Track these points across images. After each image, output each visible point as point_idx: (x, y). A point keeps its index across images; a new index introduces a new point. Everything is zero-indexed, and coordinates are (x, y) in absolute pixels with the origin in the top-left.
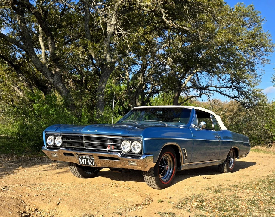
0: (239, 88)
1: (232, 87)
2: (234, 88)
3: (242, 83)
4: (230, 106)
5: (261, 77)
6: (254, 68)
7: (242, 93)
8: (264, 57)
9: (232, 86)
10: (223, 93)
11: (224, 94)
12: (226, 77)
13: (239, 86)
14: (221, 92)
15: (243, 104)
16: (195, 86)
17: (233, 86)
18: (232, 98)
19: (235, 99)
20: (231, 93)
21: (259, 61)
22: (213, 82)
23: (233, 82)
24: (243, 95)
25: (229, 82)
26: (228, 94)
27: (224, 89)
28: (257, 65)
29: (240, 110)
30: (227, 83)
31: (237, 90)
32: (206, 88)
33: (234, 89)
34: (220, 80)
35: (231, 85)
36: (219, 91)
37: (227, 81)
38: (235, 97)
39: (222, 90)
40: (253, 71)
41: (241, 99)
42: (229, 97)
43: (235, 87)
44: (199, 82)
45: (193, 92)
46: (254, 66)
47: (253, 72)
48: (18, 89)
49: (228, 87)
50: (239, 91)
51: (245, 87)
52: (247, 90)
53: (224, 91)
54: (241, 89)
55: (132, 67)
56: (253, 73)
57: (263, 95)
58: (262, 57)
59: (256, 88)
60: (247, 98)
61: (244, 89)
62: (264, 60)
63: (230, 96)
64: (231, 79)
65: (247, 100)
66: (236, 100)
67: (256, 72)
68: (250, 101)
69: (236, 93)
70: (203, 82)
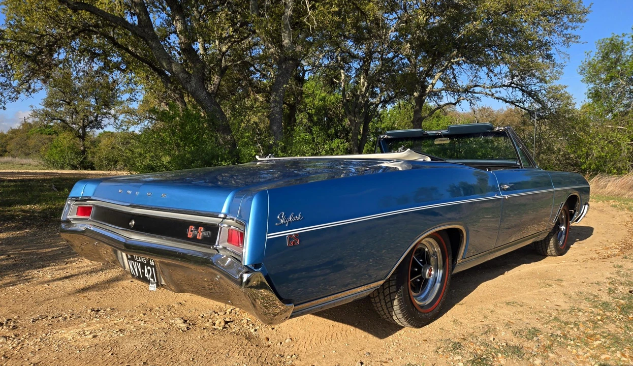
0: (524, 87)
1: (513, 85)
2: (515, 86)
3: (529, 79)
4: (507, 117)
5: (562, 67)
6: (549, 52)
7: (530, 94)
8: (569, 31)
9: (511, 83)
10: (497, 96)
11: (498, 98)
12: (501, 71)
13: (523, 83)
14: (493, 95)
15: (531, 113)
16: (451, 87)
17: (513, 83)
18: (512, 103)
19: (516, 105)
20: (511, 95)
21: (559, 39)
22: (478, 79)
23: (513, 77)
24: (531, 98)
25: (506, 76)
26: (505, 97)
27: (498, 89)
28: (557, 46)
29: (524, 123)
30: (504, 79)
31: (521, 90)
32: (466, 91)
33: (516, 88)
34: (492, 75)
35: (509, 81)
36: (489, 92)
37: (503, 76)
38: (518, 101)
39: (494, 90)
40: (549, 57)
41: (527, 105)
42: (506, 102)
43: (517, 85)
44: (456, 81)
45: (447, 98)
46: (549, 50)
47: (547, 59)
48: (166, 105)
49: (504, 86)
50: (523, 91)
51: (535, 84)
52: (538, 89)
53: (499, 92)
54: (527, 87)
55: (351, 64)
56: (548, 61)
57: (567, 95)
58: (565, 32)
59: (556, 83)
60: (538, 101)
61: (533, 88)
62: (568, 36)
63: (508, 100)
64: (511, 71)
65: (537, 106)
66: (518, 106)
67: (553, 58)
68: (544, 107)
69: (519, 95)
70: (463, 81)
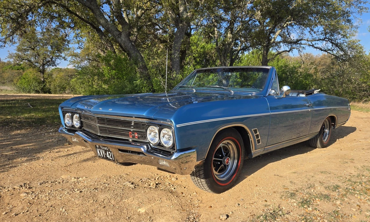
0: (333, 40)
1: (326, 39)
2: (328, 40)
3: (336, 35)
4: (322, 59)
5: (357, 27)
6: (349, 18)
7: (337, 45)
8: (362, 5)
9: (325, 38)
10: (316, 46)
11: (316, 48)
12: (318, 30)
13: (333, 38)
14: (313, 46)
15: (337, 58)
16: (286, 41)
17: (326, 38)
18: (325, 51)
19: (328, 53)
20: (324, 45)
21: (356, 10)
22: (304, 35)
23: (326, 34)
24: (337, 48)
25: (322, 33)
26: (321, 47)
27: (316, 42)
28: (354, 14)
29: (333, 63)
30: (320, 35)
31: (331, 42)
32: (296, 42)
33: (328, 41)
34: (312, 33)
35: (324, 37)
36: (310, 44)
37: (320, 33)
38: (329, 50)
39: (314, 43)
40: (349, 21)
41: (335, 52)
42: (322, 50)
43: (329, 39)
44: (289, 36)
45: (284, 47)
46: (349, 16)
47: (348, 22)
49: (321, 40)
50: (332, 43)
51: (340, 39)
52: (342, 42)
53: (317, 44)
54: (335, 41)
55: (221, 24)
56: (348, 24)
57: (360, 46)
58: (359, 5)
59: (353, 38)
60: (342, 50)
61: (339, 41)
62: (361, 8)
63: (322, 49)
64: (325, 30)
65: (342, 53)
66: (329, 53)
67: (351, 22)
68: (346, 54)
69: (330, 45)
